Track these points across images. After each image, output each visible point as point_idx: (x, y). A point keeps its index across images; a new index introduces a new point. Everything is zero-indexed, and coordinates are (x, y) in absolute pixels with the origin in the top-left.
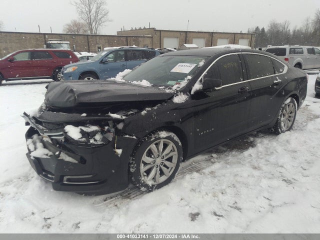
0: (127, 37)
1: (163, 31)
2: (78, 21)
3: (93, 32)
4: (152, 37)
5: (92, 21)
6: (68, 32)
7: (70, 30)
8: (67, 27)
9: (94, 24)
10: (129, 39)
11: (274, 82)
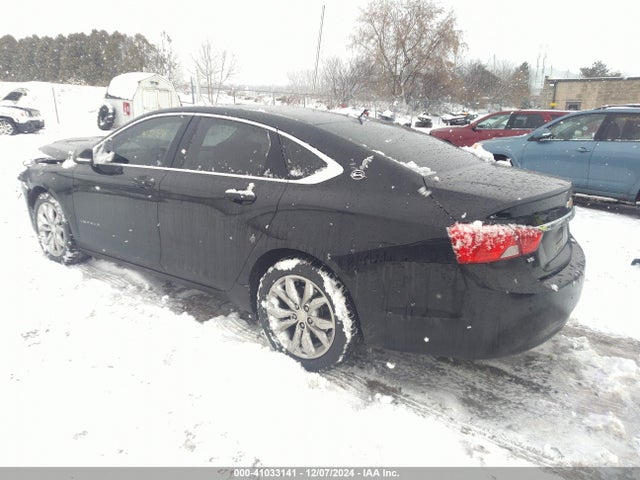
11: (229, 191)
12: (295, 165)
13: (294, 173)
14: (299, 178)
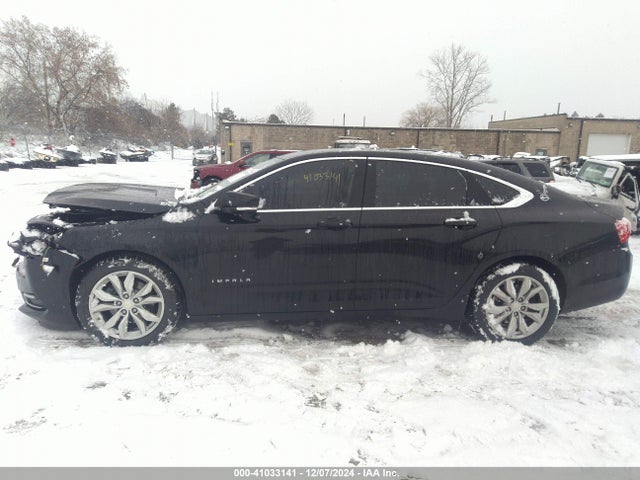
0: (499, 132)
1: (587, 119)
2: (429, 105)
3: (453, 125)
4: (559, 133)
5: (454, 104)
6: (408, 124)
7: (411, 121)
8: (409, 116)
9: (457, 109)
10: (502, 135)
11: (447, 220)
12: (495, 195)
13: (495, 200)
14: (501, 204)
